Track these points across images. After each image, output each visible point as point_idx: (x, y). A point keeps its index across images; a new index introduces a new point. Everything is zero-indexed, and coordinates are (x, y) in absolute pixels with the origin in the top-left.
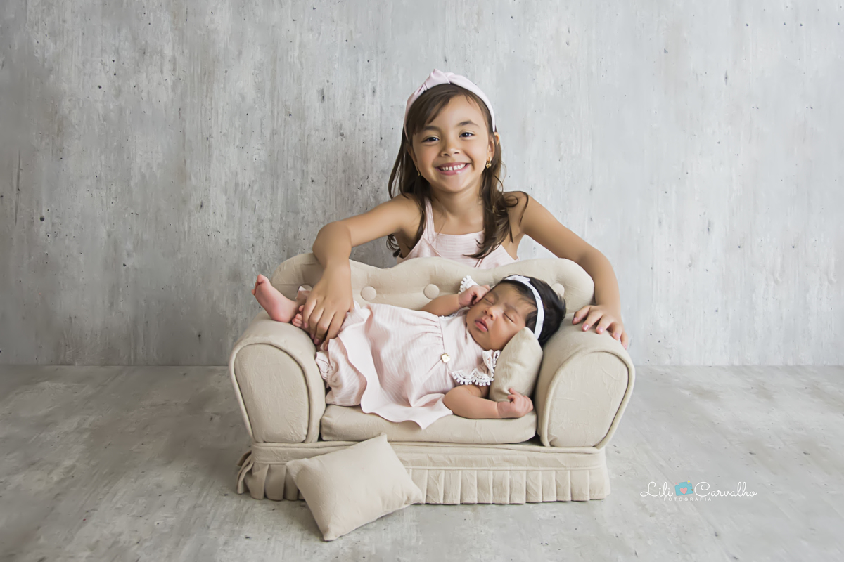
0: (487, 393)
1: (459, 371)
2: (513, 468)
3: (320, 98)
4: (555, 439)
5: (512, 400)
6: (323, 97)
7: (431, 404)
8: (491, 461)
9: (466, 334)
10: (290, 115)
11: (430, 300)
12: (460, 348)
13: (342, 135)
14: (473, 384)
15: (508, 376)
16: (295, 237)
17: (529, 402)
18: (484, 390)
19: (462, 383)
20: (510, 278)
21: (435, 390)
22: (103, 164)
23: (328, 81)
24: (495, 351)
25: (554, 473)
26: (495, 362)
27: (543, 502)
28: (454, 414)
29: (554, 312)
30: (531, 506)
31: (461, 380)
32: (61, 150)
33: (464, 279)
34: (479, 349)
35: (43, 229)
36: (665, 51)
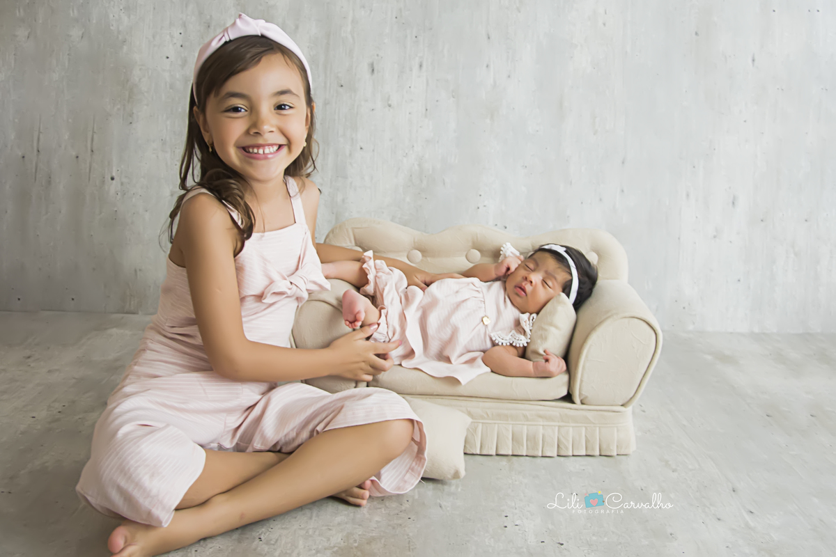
0: (523, 353)
1: (498, 333)
2: (546, 423)
3: (370, 70)
4: (586, 397)
5: (547, 360)
6: (373, 70)
7: (471, 361)
8: (525, 416)
9: (505, 298)
10: (342, 86)
11: (471, 265)
12: (499, 312)
13: (390, 106)
14: (511, 345)
15: (544, 339)
16: (343, 200)
17: (563, 363)
18: (521, 351)
19: (500, 344)
20: (546, 247)
21: (475, 349)
22: (168, 128)
23: (378, 55)
24: (531, 314)
25: (584, 429)
26: (531, 325)
27: (573, 456)
28: (492, 371)
29: (586, 279)
30: (562, 459)
31: (499, 341)
32: (131, 115)
33: (504, 246)
34: (516, 312)
35: (113, 187)
36: (696, 34)
